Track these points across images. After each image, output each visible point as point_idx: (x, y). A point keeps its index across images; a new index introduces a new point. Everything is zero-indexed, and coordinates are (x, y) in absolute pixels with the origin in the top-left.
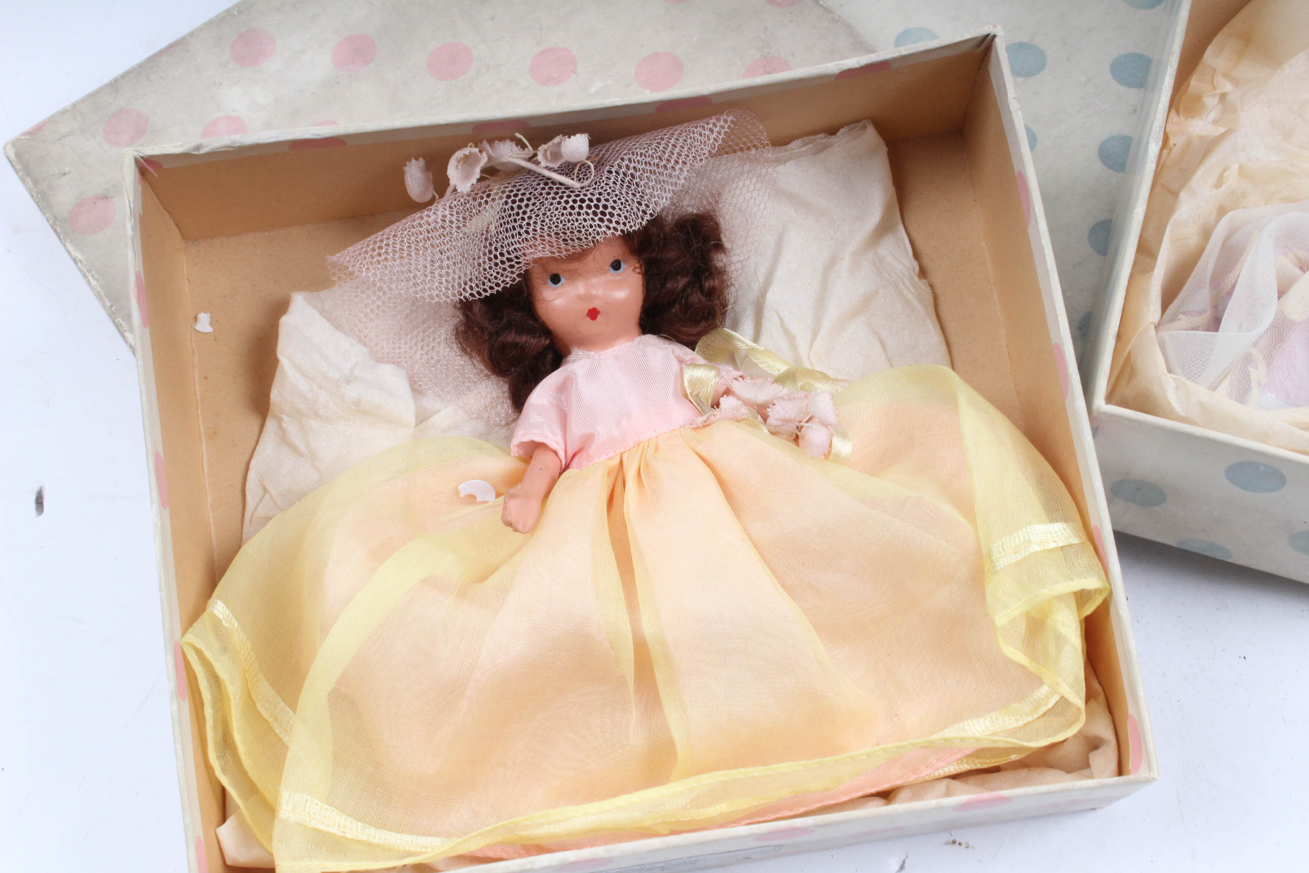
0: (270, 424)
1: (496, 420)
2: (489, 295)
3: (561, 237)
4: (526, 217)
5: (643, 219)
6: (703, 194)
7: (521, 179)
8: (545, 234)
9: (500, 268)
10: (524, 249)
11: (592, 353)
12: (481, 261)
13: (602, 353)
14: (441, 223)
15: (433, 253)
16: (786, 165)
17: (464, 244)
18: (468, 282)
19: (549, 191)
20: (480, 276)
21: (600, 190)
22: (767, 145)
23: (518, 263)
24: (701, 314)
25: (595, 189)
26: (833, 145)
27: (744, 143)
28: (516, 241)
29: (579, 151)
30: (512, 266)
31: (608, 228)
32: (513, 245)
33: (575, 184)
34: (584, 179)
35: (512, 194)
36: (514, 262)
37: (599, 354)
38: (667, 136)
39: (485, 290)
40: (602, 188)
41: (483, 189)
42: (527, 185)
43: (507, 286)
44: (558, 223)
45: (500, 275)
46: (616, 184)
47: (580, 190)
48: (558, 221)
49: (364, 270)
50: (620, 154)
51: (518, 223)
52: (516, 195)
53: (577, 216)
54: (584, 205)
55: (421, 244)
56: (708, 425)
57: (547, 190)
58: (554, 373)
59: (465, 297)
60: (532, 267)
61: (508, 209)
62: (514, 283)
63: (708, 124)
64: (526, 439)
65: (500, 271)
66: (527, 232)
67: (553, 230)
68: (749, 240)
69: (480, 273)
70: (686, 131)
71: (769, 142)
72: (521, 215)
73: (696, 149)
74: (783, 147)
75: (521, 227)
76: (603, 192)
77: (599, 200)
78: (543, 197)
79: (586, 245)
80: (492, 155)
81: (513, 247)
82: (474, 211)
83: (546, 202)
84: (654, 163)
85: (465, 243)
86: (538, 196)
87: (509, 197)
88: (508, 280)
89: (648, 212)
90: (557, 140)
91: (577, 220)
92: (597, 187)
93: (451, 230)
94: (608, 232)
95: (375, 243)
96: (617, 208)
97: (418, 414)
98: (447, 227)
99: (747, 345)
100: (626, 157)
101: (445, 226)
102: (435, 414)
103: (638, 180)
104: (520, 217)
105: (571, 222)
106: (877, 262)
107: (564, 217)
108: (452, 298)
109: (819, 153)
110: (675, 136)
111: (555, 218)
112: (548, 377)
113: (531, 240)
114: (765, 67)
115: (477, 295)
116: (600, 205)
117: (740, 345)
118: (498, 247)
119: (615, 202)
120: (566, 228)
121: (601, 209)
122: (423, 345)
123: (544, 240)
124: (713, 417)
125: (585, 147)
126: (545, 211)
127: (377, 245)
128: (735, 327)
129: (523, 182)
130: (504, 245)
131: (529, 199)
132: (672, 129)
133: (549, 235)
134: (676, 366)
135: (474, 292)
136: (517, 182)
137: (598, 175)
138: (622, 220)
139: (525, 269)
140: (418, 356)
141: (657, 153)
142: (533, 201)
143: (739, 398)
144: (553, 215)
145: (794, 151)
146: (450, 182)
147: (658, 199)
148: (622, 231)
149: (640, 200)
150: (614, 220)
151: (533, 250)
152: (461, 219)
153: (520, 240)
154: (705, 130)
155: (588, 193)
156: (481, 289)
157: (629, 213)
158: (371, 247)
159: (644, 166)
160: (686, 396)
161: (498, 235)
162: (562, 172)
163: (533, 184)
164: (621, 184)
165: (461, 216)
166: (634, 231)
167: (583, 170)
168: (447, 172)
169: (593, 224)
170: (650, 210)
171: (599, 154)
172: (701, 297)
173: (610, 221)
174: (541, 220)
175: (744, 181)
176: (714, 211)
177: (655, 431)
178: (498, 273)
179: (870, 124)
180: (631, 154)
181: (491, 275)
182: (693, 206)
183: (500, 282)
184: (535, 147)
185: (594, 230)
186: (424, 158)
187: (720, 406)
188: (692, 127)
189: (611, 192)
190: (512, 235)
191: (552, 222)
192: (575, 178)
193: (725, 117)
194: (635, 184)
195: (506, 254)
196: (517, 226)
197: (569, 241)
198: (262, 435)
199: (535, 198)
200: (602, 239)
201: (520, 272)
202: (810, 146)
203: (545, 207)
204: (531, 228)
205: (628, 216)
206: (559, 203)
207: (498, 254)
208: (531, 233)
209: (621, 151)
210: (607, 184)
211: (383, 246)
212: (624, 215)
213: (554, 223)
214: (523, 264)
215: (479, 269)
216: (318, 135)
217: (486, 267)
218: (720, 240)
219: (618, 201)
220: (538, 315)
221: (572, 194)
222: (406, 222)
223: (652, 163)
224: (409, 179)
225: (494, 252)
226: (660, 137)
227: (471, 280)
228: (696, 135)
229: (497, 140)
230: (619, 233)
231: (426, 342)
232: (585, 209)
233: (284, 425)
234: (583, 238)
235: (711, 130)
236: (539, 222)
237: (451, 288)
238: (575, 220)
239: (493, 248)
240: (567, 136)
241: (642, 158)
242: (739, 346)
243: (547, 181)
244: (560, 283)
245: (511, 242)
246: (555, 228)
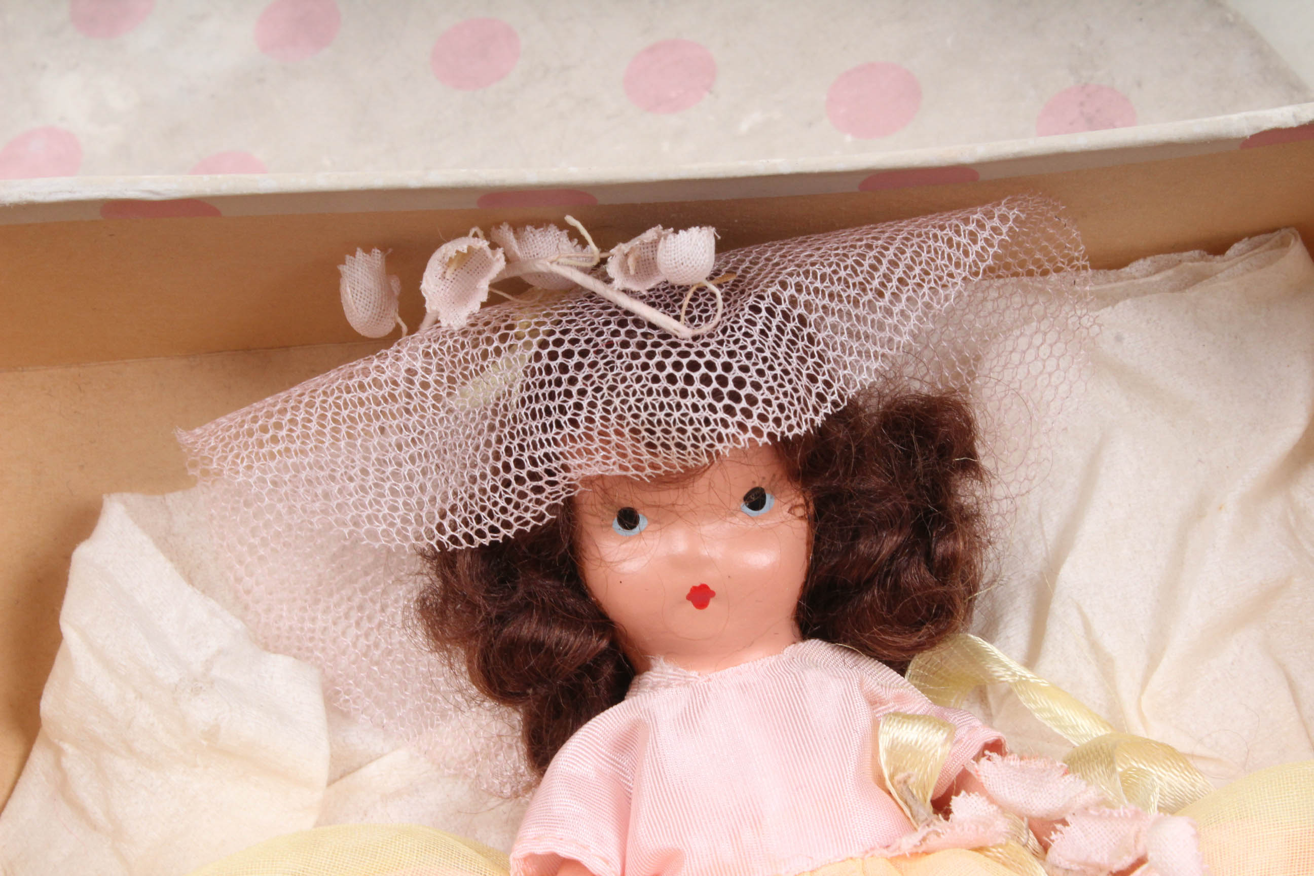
0: (39, 758)
1: (493, 783)
2: (487, 544)
3: (643, 438)
4: (574, 390)
5: (816, 412)
6: (945, 356)
7: (573, 307)
8: (610, 431)
9: (513, 491)
10: (566, 458)
11: (694, 673)
12: (477, 473)
13: (715, 676)
14: (403, 385)
15: (382, 447)
16: (1116, 307)
17: (446, 434)
18: (449, 513)
19: (628, 339)
20: (473, 502)
21: (733, 347)
22: (1085, 268)
23: (552, 484)
24: (924, 612)
25: (721, 343)
26: (1216, 274)
27: (1037, 262)
28: (550, 438)
29: (693, 263)
30: (538, 490)
31: (742, 426)
32: (542, 446)
33: (682, 330)
34: (700, 318)
35: (551, 339)
36: (544, 481)
37: (706, 679)
38: (880, 242)
39: (480, 533)
40: (736, 342)
41: (494, 323)
42: (585, 322)
43: (525, 528)
44: (638, 408)
45: (512, 505)
46: (767, 336)
47: (691, 342)
48: (639, 404)
49: (241, 468)
50: (780, 273)
51: (557, 402)
52: (559, 342)
53: (678, 399)
54: (696, 375)
55: (360, 426)
56: (927, 853)
57: (623, 337)
58: (611, 709)
59: (440, 543)
60: (581, 493)
61: (540, 369)
62: (540, 524)
63: (966, 221)
64: (541, 849)
65: (514, 497)
66: (574, 423)
67: (628, 424)
68: (1032, 456)
69: (472, 496)
70: (919, 235)
71: (1088, 263)
72: (565, 386)
73: (937, 273)
74: (1113, 271)
75: (562, 410)
76: (738, 351)
77: (727, 367)
78: (613, 352)
79: (694, 459)
80: (519, 253)
81: (544, 451)
82: (472, 367)
83: (618, 362)
84: (849, 296)
85: (448, 432)
86: (604, 348)
87: (543, 344)
88: (528, 516)
89: (829, 398)
90: (650, 235)
91: (679, 406)
92: (725, 338)
93: (423, 402)
94: (743, 437)
95: (269, 415)
96: (764, 386)
97: (335, 759)
98: (416, 394)
99: (1014, 674)
100: (792, 281)
101: (412, 393)
102: (371, 761)
103: (812, 330)
104: (562, 389)
105: (667, 410)
106: (1292, 518)
107: (653, 397)
108: (414, 542)
109: (1185, 288)
110: (897, 243)
111: (635, 398)
112: (598, 717)
113: (581, 439)
114: (1082, 104)
115: (463, 541)
116: (730, 377)
117: (998, 671)
118: (512, 447)
119: (761, 373)
120: (655, 422)
121: (731, 387)
122: (361, 618)
123: (609, 442)
124: (935, 837)
125: (707, 255)
126: (615, 380)
127: (274, 420)
128: (989, 633)
129: (577, 314)
130: (525, 444)
131: (584, 353)
132: (891, 226)
133: (618, 433)
134: (863, 715)
135: (457, 535)
136: (565, 315)
137: (730, 312)
138: (774, 412)
139: (565, 496)
140: (349, 640)
141: (857, 275)
142: (592, 357)
143: (991, 800)
144: (630, 391)
145: (1136, 281)
146: (427, 306)
147: (851, 372)
148: (771, 436)
149: (813, 373)
150: (755, 411)
151: (584, 461)
152: (445, 381)
153: (558, 438)
154: (960, 235)
155: (706, 351)
156: (472, 529)
157: (789, 399)
158: (260, 422)
159: (826, 301)
160: (880, 781)
161: (515, 422)
162: (658, 301)
163: (596, 320)
164: (776, 336)
165: (445, 374)
166: (796, 436)
167: (701, 300)
168: (421, 284)
169: (712, 417)
170: (833, 393)
171: (737, 268)
172: (928, 575)
173: (747, 414)
174: (605, 399)
175: (1032, 337)
176: (965, 390)
177: (811, 858)
178: (509, 501)
179: (1295, 236)
180: (802, 276)
181: (495, 504)
182: (921, 381)
183: (511, 519)
184: (605, 245)
185: (713, 431)
186: (383, 249)
187: (951, 816)
188: (934, 227)
189: (754, 352)
190: (544, 425)
191: (627, 405)
192: (683, 316)
193: (1004, 209)
194: (806, 338)
195: (528, 464)
196: (555, 408)
197: (660, 448)
198: (22, 779)
199: (598, 352)
200: (727, 452)
201: (555, 502)
202: (1170, 272)
203: (615, 372)
204: (584, 414)
205: (786, 405)
206: (645, 367)
207: (511, 461)
208: (582, 426)
209: (782, 266)
210: (747, 335)
211: (284, 423)
212: (778, 402)
213: (630, 409)
214: (561, 486)
215: (471, 487)
216: (158, 193)
217: (486, 486)
218: (973, 454)
219: (767, 372)
220: (588, 588)
221: (673, 350)
222: (334, 378)
223: (844, 295)
224: (349, 290)
225: (504, 458)
226: (864, 242)
227: (453, 509)
228: (940, 243)
229: (532, 225)
230: (765, 439)
231: (367, 612)
232: (697, 385)
233: (66, 763)
234: (687, 444)
235: (973, 237)
236: (599, 403)
237: (413, 521)
238: (674, 406)
239: (503, 448)
240: (672, 229)
241: (825, 284)
242: (997, 674)
243: (625, 317)
244: (636, 530)
245: (540, 440)
246: (631, 420)
